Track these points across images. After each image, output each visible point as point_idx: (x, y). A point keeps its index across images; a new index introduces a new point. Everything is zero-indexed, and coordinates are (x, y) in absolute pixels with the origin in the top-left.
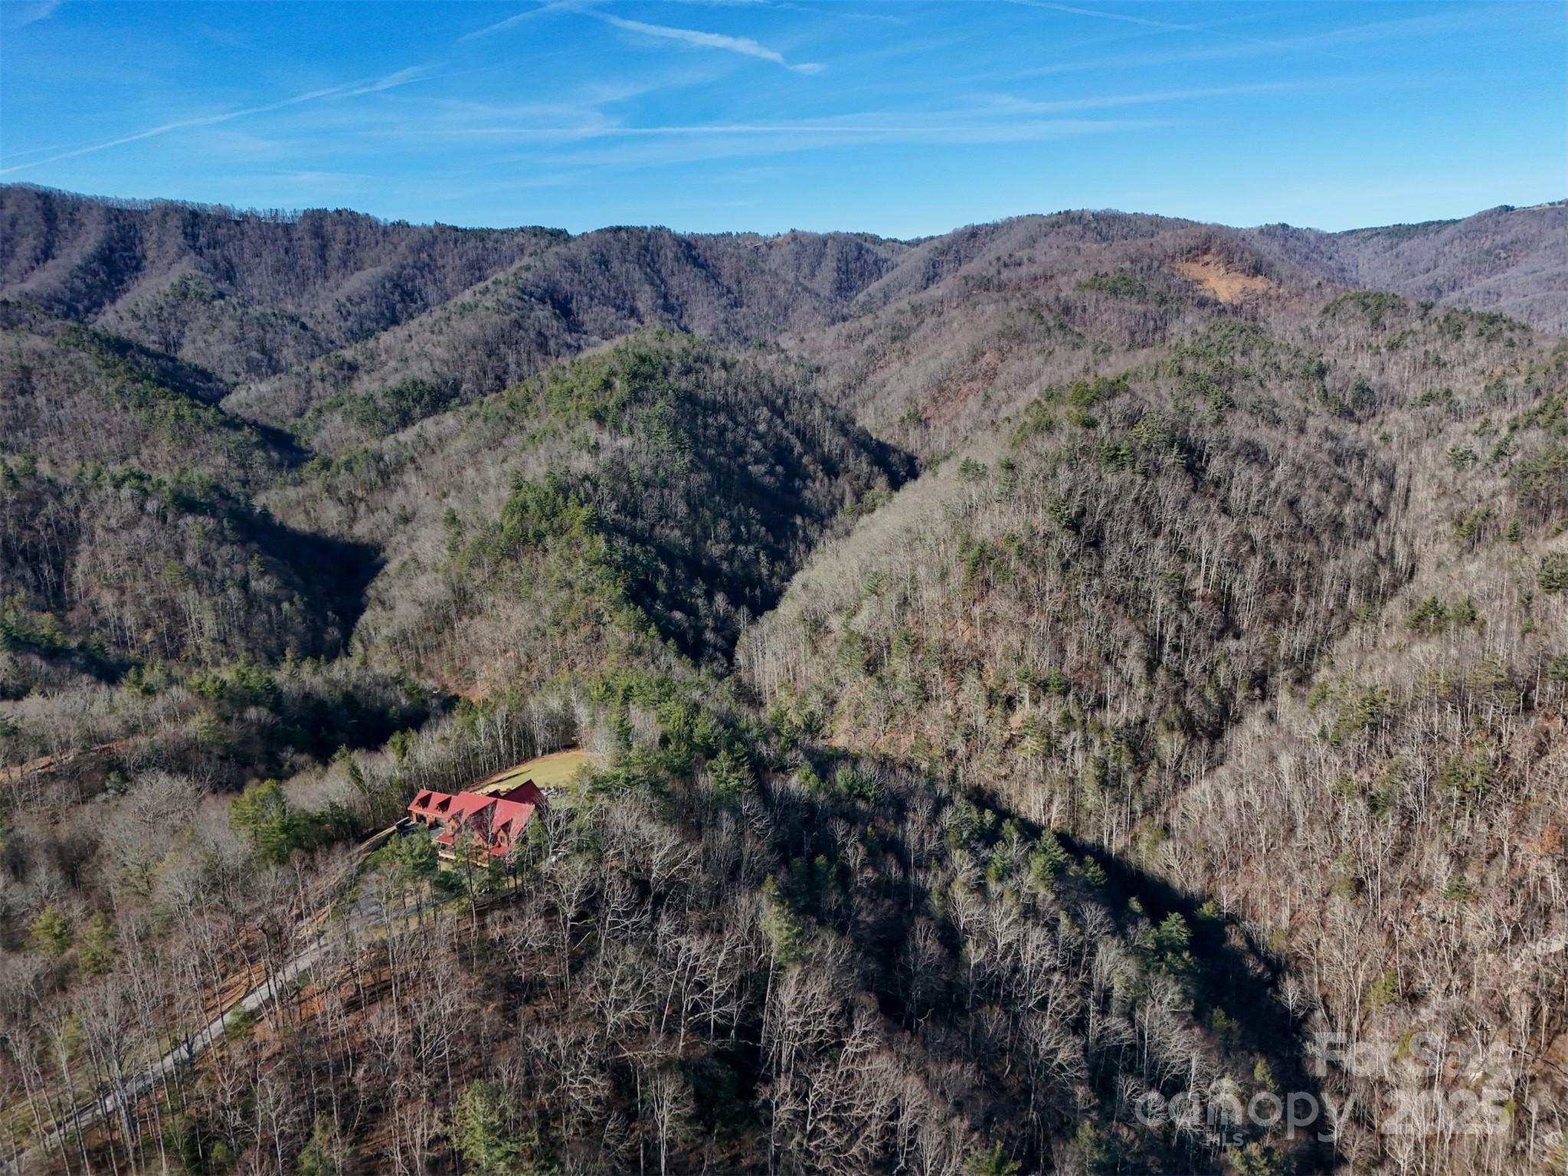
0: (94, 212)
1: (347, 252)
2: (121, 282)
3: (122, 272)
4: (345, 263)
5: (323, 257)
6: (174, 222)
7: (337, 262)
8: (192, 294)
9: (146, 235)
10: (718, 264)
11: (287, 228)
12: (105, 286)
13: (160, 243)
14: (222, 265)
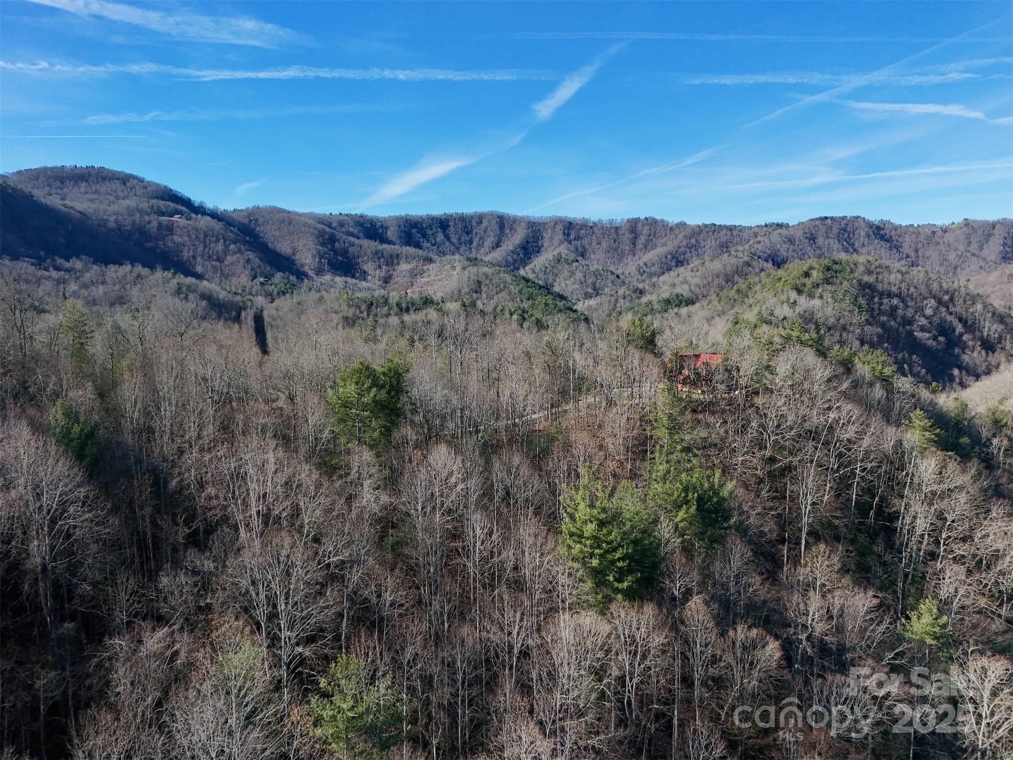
0: (522, 224)
1: (648, 241)
2: (530, 258)
3: (530, 253)
4: (646, 247)
5: (634, 244)
6: (560, 227)
7: (641, 246)
8: (562, 260)
9: (545, 235)
10: (901, 239)
11: (617, 229)
12: (522, 260)
13: (551, 239)
14: (580, 249)
